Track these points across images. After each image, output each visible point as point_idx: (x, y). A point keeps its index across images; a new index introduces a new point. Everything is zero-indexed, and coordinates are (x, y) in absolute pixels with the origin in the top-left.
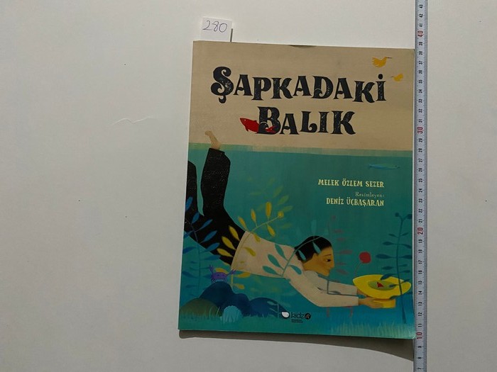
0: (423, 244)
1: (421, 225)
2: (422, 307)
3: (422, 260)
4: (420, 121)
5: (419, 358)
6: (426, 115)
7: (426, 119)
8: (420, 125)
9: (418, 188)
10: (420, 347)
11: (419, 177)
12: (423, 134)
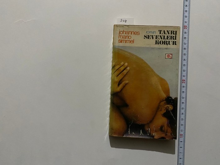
0: (185, 88)
1: (184, 78)
2: (183, 121)
3: (184, 96)
4: (186, 22)
5: (181, 147)
6: (189, 19)
7: (189, 21)
8: (186, 24)
9: (183, 59)
10: (182, 142)
11: (184, 53)
12: (187, 29)
